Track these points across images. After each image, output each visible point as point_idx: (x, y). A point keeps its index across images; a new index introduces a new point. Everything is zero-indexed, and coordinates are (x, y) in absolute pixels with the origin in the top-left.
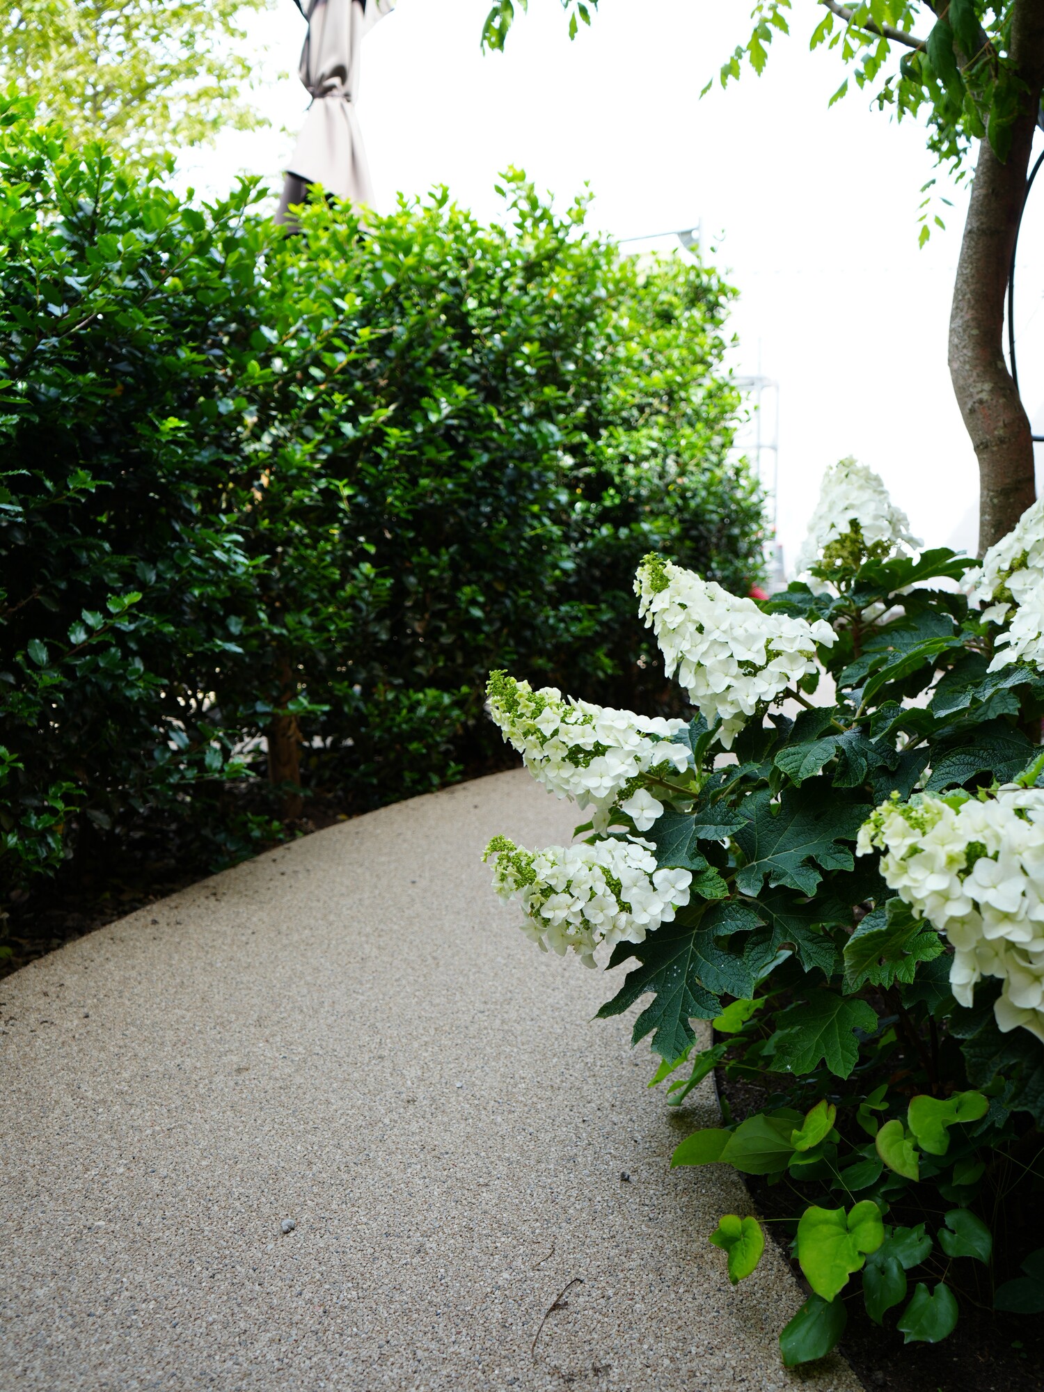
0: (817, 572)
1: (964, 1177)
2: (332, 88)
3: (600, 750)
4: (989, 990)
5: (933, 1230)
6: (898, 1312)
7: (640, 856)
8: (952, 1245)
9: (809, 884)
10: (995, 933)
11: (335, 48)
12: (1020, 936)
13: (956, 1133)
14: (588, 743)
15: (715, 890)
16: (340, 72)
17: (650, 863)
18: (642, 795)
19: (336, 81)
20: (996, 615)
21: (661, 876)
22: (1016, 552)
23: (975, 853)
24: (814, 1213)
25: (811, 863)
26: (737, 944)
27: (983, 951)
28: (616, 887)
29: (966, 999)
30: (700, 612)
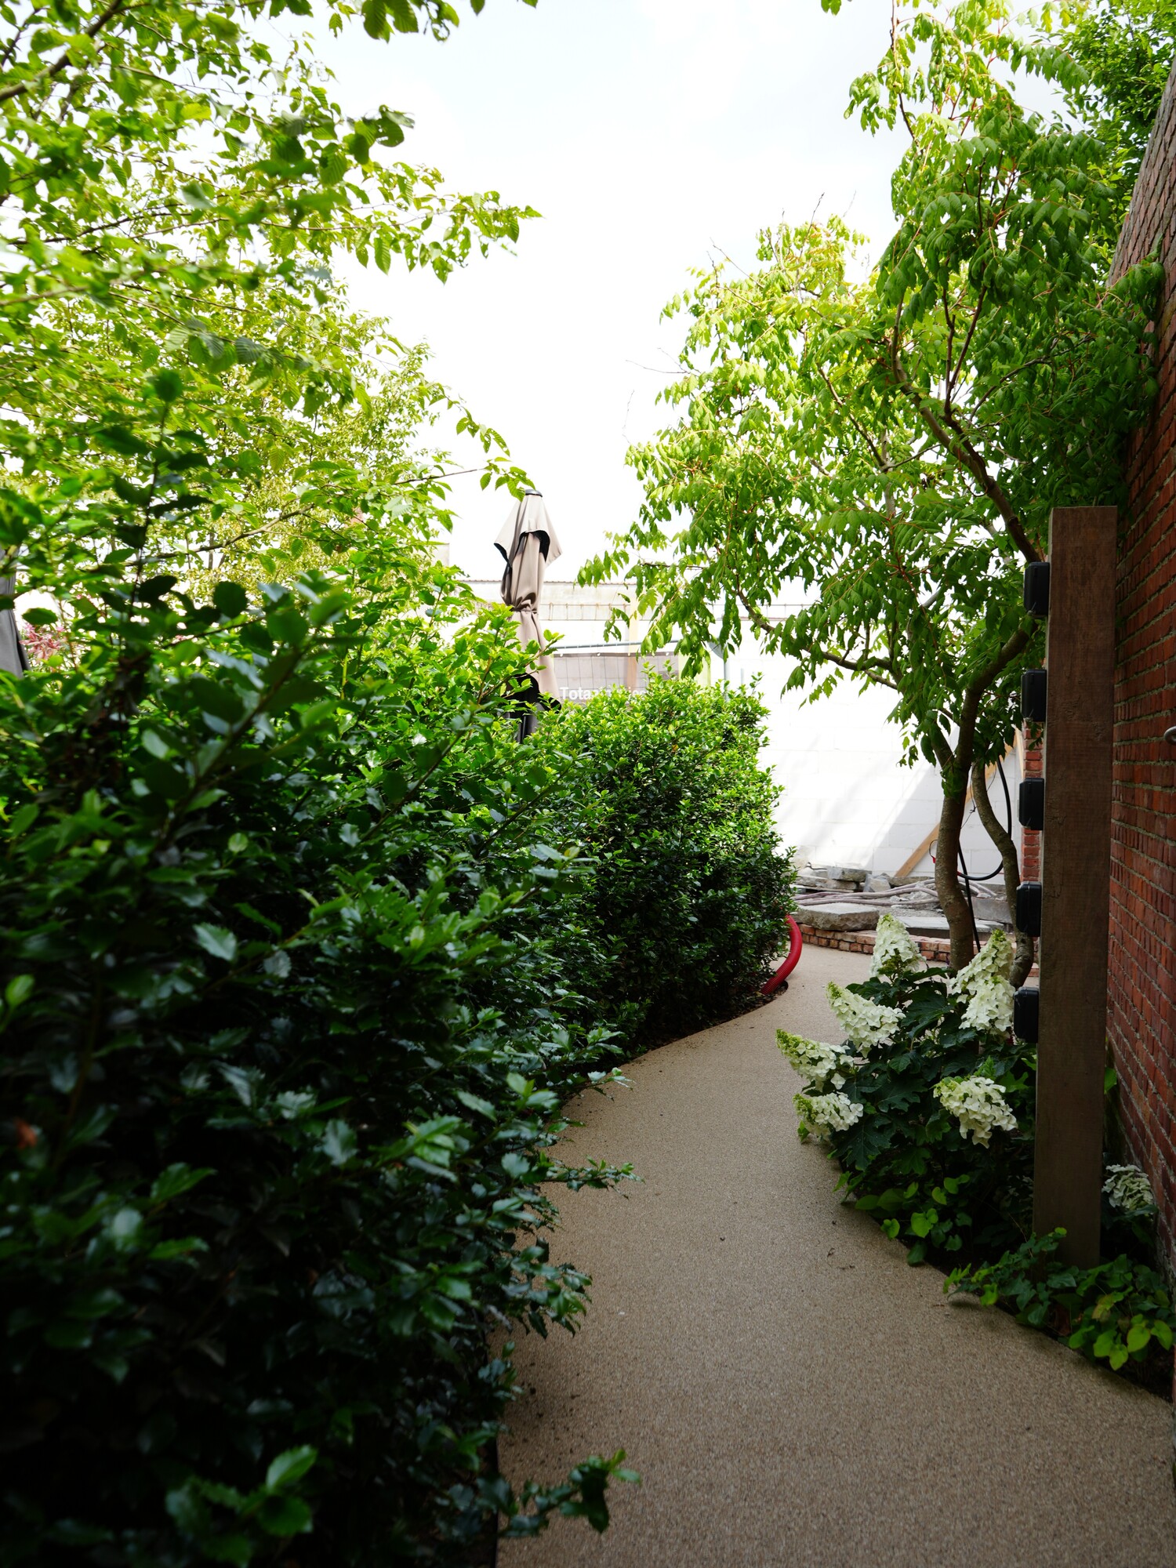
0: (881, 972)
1: (963, 1204)
2: (526, 605)
3: (821, 1059)
4: (971, 1133)
5: (953, 1220)
6: (944, 1244)
7: (844, 1099)
8: (959, 1223)
9: (905, 1107)
10: (972, 1117)
11: (529, 582)
12: (978, 1117)
13: (961, 1187)
14: (816, 1056)
15: (872, 1111)
16: (532, 597)
17: (848, 1102)
18: (837, 1076)
19: (529, 601)
20: (962, 999)
21: (852, 1106)
22: (970, 974)
23: (966, 1096)
24: (915, 1215)
25: (904, 1100)
26: (882, 1129)
27: (970, 1122)
28: (838, 1111)
29: (965, 1137)
30: (854, 1007)
